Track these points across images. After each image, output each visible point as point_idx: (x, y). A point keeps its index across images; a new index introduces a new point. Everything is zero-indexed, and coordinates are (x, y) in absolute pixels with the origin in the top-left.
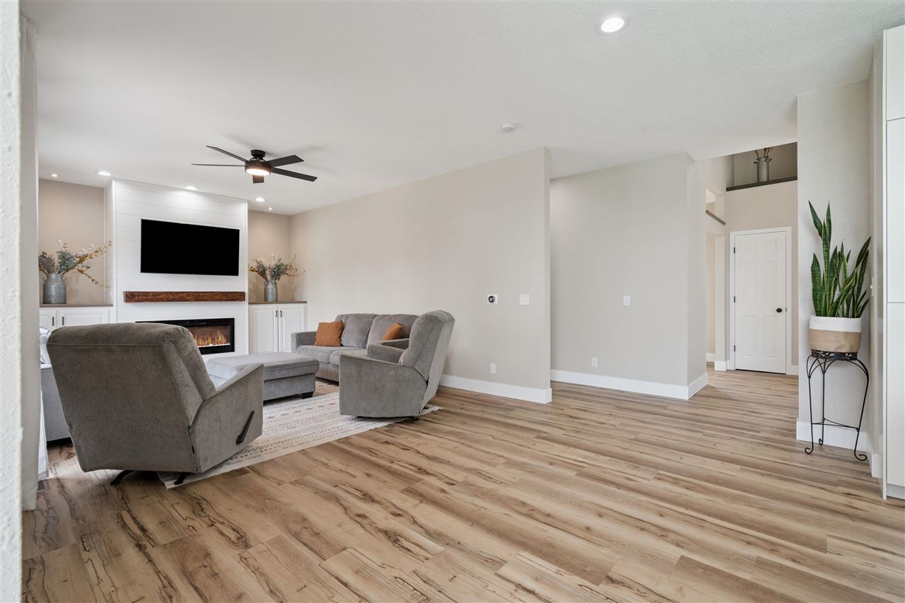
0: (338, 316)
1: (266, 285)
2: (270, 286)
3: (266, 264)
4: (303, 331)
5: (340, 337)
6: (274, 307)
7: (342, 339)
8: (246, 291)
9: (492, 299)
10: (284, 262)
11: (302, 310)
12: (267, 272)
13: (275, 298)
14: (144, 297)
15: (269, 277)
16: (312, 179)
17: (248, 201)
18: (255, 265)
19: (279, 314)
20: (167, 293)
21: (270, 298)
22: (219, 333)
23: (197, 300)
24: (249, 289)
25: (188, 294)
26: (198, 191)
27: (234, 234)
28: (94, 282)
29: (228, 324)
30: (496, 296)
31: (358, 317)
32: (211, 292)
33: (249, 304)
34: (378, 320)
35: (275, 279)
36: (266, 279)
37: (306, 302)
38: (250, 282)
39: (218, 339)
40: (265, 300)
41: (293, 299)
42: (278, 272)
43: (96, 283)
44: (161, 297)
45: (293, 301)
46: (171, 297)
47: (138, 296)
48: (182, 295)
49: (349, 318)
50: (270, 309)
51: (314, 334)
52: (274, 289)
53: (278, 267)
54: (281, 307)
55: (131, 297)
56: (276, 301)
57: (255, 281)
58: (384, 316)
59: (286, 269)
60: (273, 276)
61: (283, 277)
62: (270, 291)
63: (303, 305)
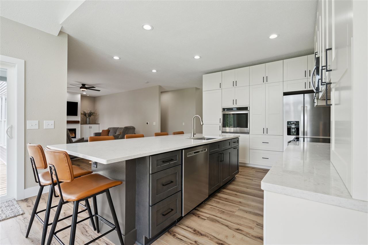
0: (108, 128)
1: (86, 119)
2: (88, 119)
3: (86, 112)
4: (98, 132)
5: (108, 134)
8: (80, 120)
9: (147, 123)
10: (92, 112)
11: (98, 126)
12: (87, 115)
15: (87, 116)
16: (99, 91)
17: (81, 94)
18: (83, 112)
19: (90, 127)
21: (88, 123)
24: (81, 120)
27: (77, 103)
29: (74, 130)
30: (148, 122)
31: (114, 128)
32: (69, 121)
33: (81, 124)
36: (86, 117)
38: (81, 118)
40: (86, 123)
41: (95, 123)
42: (90, 114)
45: (95, 124)
49: (111, 129)
50: (87, 126)
51: (101, 133)
56: (90, 124)
57: (83, 117)
58: (121, 128)
59: (93, 113)
60: (88, 116)
61: (92, 116)
62: (88, 120)
63: (98, 125)
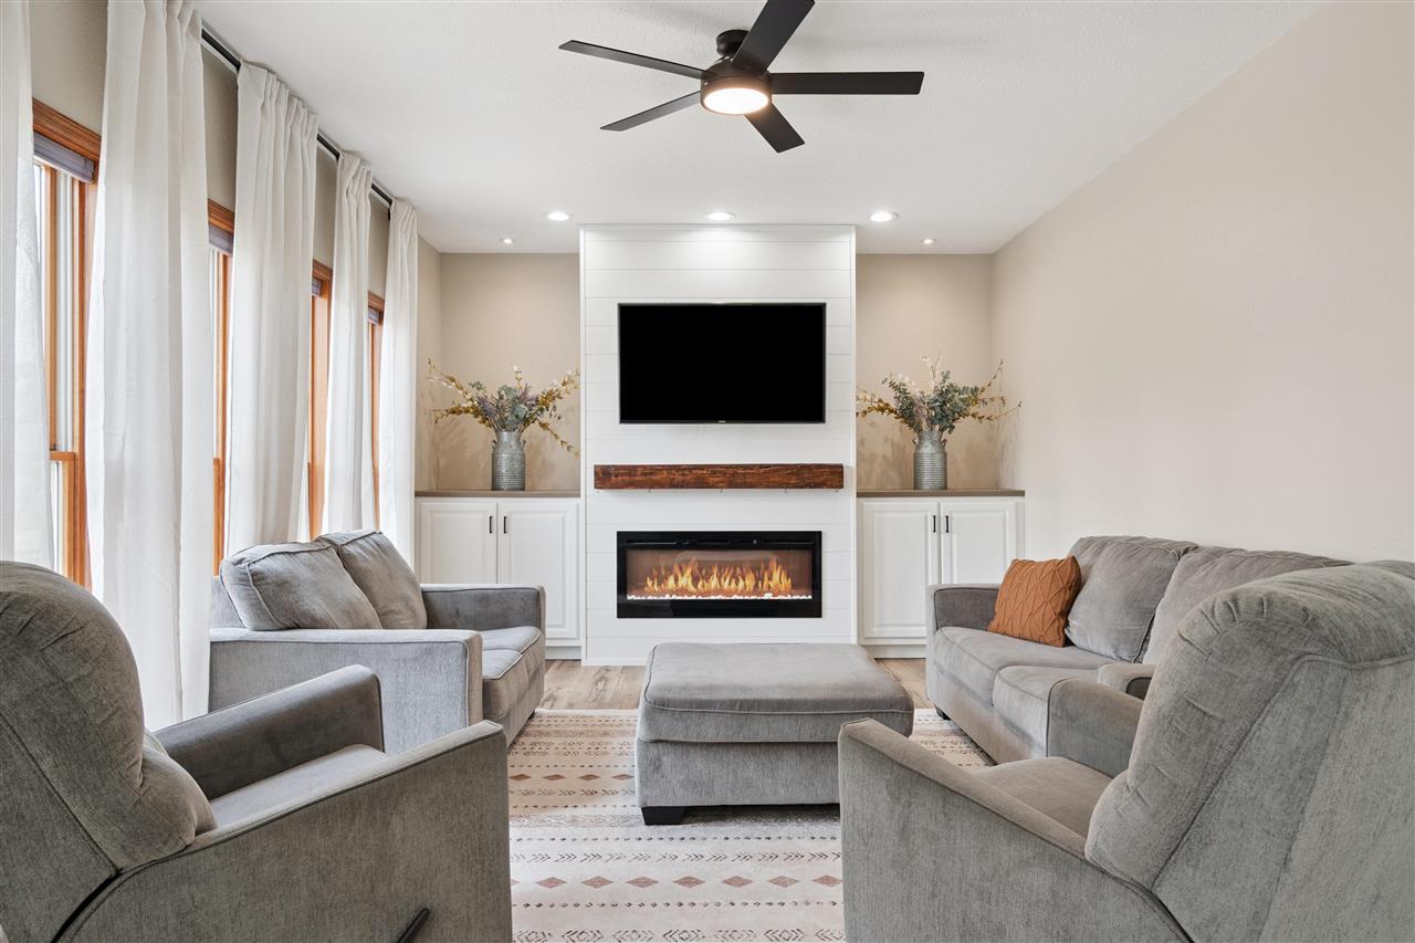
0: (1082, 540)
1: (918, 447)
2: (928, 449)
3: (914, 391)
5: (1065, 613)
6: (929, 505)
7: (1073, 622)
8: (849, 460)
10: (960, 380)
11: (1010, 513)
12: (920, 411)
13: (938, 481)
14: (626, 478)
15: (924, 423)
17: (859, 230)
18: (880, 394)
19: (941, 525)
20: (669, 468)
21: (928, 480)
22: (773, 564)
23: (732, 484)
24: (859, 457)
25: (714, 469)
26: (738, 221)
27: (812, 317)
28: (565, 446)
29: (808, 545)
31: (1133, 548)
32: (761, 466)
33: (859, 495)
34: (1192, 568)
35: (942, 430)
36: (917, 429)
37: (1022, 493)
38: (862, 438)
39: (770, 579)
40: (913, 487)
41: (997, 485)
42: (947, 409)
43: (568, 448)
44: (657, 477)
46: (679, 478)
47: (616, 476)
48: (699, 472)
49: (1107, 549)
50: (916, 511)
51: (992, 594)
52: (938, 457)
53: (944, 395)
54: (948, 505)
55: (608, 477)
56: (943, 490)
57: (878, 435)
58: (1217, 553)
59: (964, 399)
60: (933, 422)
61: (963, 425)
62: (927, 463)
63: (1012, 501)
